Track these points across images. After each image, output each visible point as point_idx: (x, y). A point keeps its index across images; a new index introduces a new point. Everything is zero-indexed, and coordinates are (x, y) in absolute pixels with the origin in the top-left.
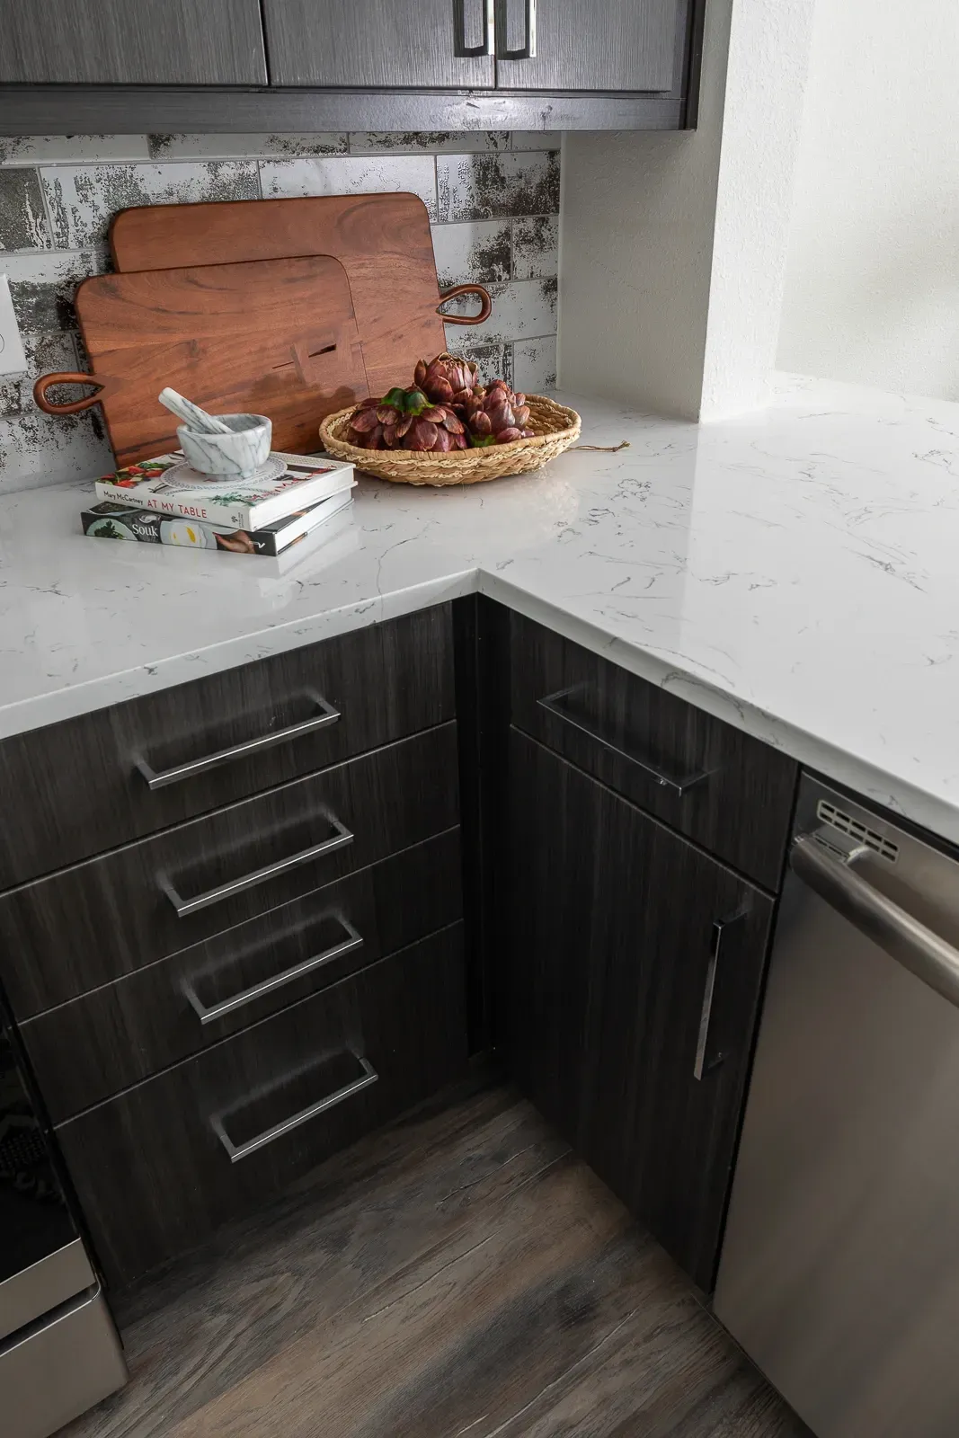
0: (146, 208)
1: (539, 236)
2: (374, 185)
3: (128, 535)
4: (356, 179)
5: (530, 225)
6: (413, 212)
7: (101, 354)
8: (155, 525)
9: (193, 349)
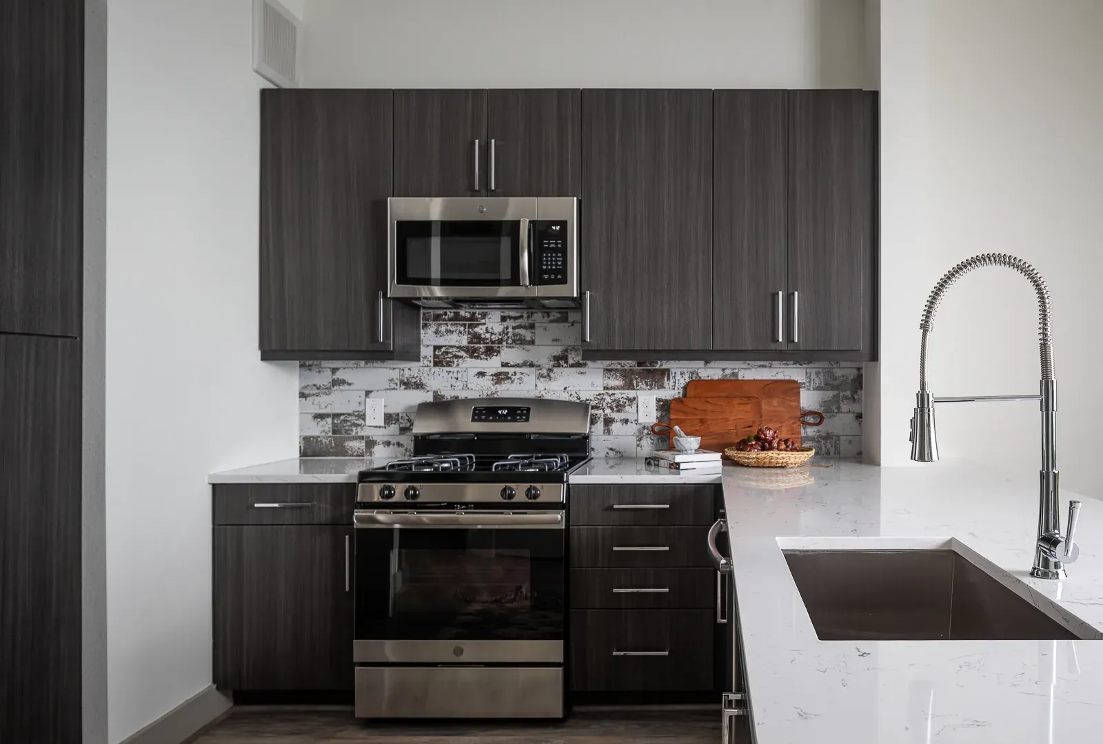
0: (700, 381)
1: (853, 397)
2: (780, 377)
3: (653, 464)
4: (774, 375)
5: (848, 393)
6: (794, 385)
7: (673, 419)
8: (658, 461)
9: (702, 421)
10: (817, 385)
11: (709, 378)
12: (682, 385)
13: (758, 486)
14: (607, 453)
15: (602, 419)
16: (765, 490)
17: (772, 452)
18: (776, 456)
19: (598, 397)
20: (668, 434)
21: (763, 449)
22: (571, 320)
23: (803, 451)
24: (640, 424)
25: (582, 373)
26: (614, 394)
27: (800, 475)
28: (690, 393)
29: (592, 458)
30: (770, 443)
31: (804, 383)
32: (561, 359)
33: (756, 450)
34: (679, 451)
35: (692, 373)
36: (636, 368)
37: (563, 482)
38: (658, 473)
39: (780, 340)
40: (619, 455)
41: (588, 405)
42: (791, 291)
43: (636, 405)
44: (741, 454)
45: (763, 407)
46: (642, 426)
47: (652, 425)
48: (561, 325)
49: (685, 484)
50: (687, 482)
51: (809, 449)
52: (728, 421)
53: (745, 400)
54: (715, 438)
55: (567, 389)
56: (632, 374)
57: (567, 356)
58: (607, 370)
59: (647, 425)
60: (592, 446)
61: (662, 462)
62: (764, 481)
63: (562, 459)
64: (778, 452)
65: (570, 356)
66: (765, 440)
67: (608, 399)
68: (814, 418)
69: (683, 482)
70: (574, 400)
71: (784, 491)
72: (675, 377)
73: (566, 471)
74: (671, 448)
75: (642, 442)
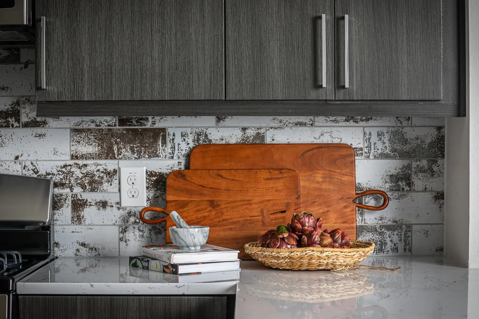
0: (210, 146)
1: (431, 169)
2: (326, 139)
3: (140, 266)
4: (317, 137)
5: (424, 163)
6: (344, 152)
7: (170, 202)
8: (148, 261)
9: (213, 204)
10: (380, 151)
11: (224, 142)
12: (184, 152)
13: (291, 297)
14: (78, 250)
15: (69, 202)
16: (303, 303)
17: (312, 248)
18: (319, 254)
19: (64, 170)
20: (163, 223)
21: (300, 244)
22: (23, 59)
23: (358, 246)
24: (124, 209)
25: (40, 135)
26: (86, 165)
27: (352, 282)
28: (195, 163)
29: (57, 258)
30: (310, 235)
31: (361, 149)
32: (11, 116)
33: (289, 246)
34: (178, 247)
35: (199, 135)
36: (118, 127)
37: (8, 292)
38: (148, 280)
39: (324, 85)
40: (94, 253)
41: (48, 181)
42: (339, 14)
43: (117, 181)
44: (268, 252)
45: (302, 183)
46: (127, 211)
47: (140, 209)
48: (11, 66)
49: (184, 295)
50: (186, 293)
51: (367, 244)
52: (251, 204)
53: (276, 174)
54: (231, 229)
55: (20, 158)
56: (112, 136)
57: (19, 111)
58: (76, 131)
59: (133, 210)
60: (56, 240)
61: (153, 263)
62: (301, 290)
63: (10, 257)
64: (321, 249)
65: (23, 111)
66: (303, 231)
67: (78, 173)
68: (376, 199)
69: (181, 293)
70: (30, 173)
71: (329, 304)
72: (173, 139)
73: (11, 276)
74: (168, 243)
75: (127, 234)
